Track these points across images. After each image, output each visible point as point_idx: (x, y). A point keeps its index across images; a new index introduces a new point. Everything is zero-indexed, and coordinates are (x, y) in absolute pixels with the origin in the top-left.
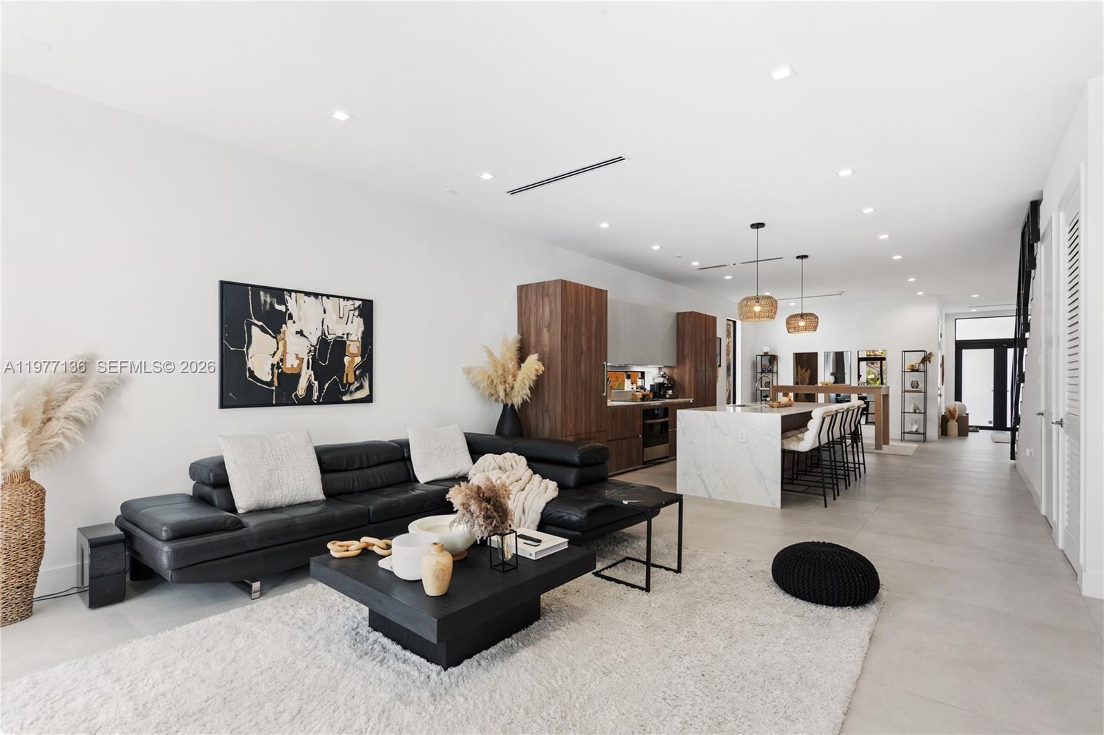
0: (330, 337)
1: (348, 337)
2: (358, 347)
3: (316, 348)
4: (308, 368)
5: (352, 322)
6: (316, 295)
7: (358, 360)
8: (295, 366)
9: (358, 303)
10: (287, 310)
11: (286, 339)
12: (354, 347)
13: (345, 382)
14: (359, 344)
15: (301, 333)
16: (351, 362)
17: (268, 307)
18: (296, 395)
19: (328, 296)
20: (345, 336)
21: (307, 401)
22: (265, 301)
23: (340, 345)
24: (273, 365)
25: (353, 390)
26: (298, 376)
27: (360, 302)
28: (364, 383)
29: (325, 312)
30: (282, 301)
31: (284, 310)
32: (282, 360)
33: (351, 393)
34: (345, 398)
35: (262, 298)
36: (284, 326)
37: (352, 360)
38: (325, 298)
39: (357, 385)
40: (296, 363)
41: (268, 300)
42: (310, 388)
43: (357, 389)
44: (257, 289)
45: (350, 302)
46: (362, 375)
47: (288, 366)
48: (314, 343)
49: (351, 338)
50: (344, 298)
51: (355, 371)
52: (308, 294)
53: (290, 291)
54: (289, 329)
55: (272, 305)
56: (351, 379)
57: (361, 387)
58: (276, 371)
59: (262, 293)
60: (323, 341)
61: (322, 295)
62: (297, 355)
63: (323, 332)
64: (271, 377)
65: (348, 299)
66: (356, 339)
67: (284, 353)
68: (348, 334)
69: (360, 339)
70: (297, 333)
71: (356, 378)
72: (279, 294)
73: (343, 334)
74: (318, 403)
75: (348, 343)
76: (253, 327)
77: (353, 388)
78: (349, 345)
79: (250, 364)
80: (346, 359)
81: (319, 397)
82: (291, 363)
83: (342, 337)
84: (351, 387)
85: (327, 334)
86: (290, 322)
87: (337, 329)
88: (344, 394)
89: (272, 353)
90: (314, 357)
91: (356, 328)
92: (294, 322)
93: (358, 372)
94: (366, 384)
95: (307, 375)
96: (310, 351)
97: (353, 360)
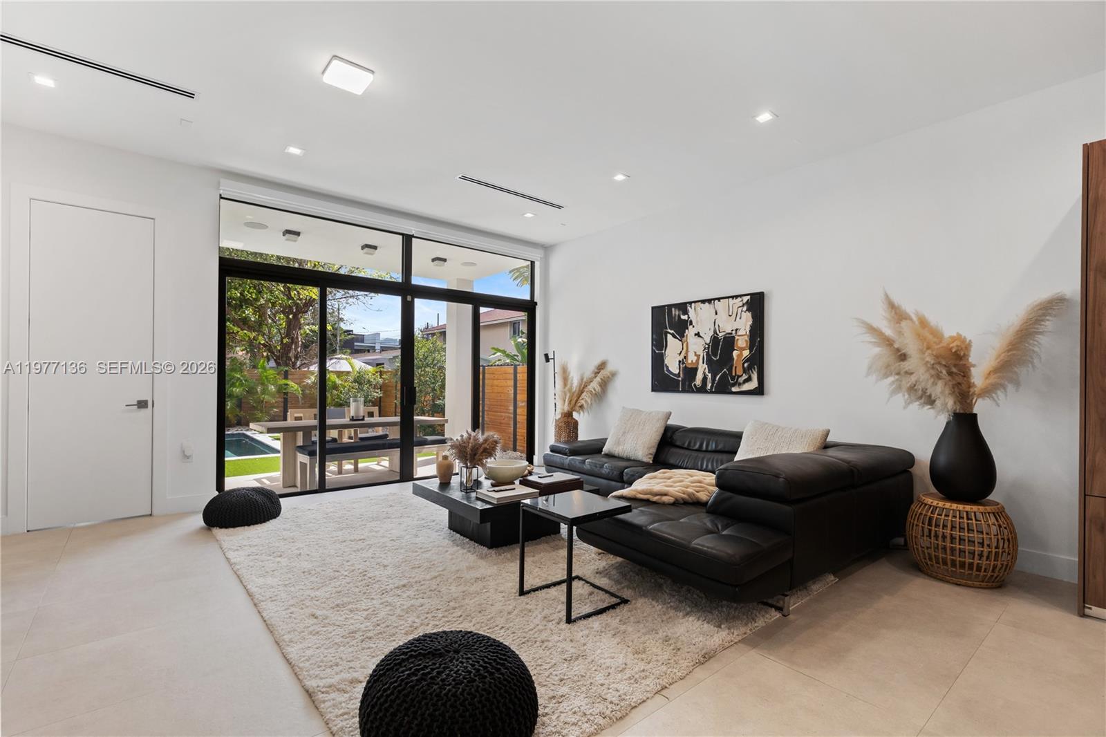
0: (720, 335)
1: (736, 333)
2: (746, 340)
3: (709, 348)
4: (703, 363)
5: (740, 318)
6: (709, 301)
7: (746, 353)
8: (694, 361)
9: (746, 299)
10: (689, 318)
11: (688, 340)
12: (742, 342)
13: (734, 374)
14: (747, 338)
15: (698, 335)
16: (740, 356)
17: (677, 318)
18: (695, 385)
19: (719, 299)
20: (734, 332)
21: (702, 390)
22: (675, 314)
23: (730, 341)
24: (680, 362)
25: (741, 382)
26: (696, 370)
27: (748, 297)
28: (752, 375)
29: (716, 314)
30: (686, 312)
31: (687, 319)
32: (685, 357)
33: (740, 384)
34: (734, 389)
35: (673, 313)
36: (687, 331)
37: (741, 352)
38: (716, 301)
39: (745, 377)
40: (695, 359)
41: (677, 313)
42: (705, 379)
43: (746, 381)
44: (670, 306)
45: (739, 299)
46: (750, 368)
47: (690, 362)
48: (708, 341)
49: (739, 333)
50: (733, 297)
51: (743, 364)
52: (703, 302)
53: (690, 303)
54: (690, 332)
55: (679, 316)
56: (740, 372)
57: (749, 379)
58: (681, 366)
59: (673, 309)
60: (715, 339)
61: (714, 299)
62: (695, 353)
63: (715, 332)
64: (678, 371)
65: (737, 297)
66: (745, 333)
67: (687, 351)
68: (736, 330)
69: (748, 333)
70: (696, 335)
71: (745, 371)
72: (683, 307)
73: (732, 331)
74: (711, 392)
75: (737, 338)
76: (668, 335)
77: (741, 380)
78: (738, 340)
79: (666, 362)
80: (735, 353)
81: (712, 387)
82: (692, 358)
83: (731, 334)
84: (740, 379)
85: (718, 332)
86: (690, 327)
87: (727, 327)
88: (733, 385)
89: (679, 352)
90: (708, 353)
91: (744, 323)
92: (693, 327)
93: (746, 365)
94: (755, 376)
95: (702, 368)
96: (705, 349)
97: (742, 354)
